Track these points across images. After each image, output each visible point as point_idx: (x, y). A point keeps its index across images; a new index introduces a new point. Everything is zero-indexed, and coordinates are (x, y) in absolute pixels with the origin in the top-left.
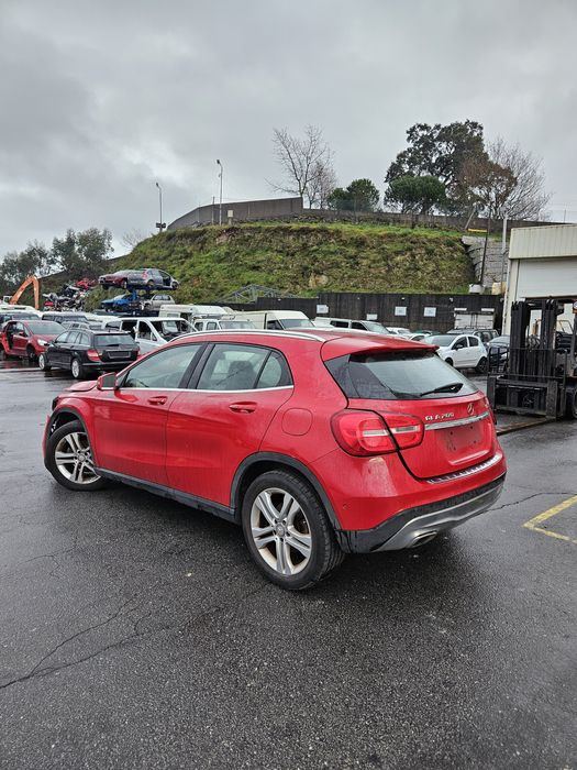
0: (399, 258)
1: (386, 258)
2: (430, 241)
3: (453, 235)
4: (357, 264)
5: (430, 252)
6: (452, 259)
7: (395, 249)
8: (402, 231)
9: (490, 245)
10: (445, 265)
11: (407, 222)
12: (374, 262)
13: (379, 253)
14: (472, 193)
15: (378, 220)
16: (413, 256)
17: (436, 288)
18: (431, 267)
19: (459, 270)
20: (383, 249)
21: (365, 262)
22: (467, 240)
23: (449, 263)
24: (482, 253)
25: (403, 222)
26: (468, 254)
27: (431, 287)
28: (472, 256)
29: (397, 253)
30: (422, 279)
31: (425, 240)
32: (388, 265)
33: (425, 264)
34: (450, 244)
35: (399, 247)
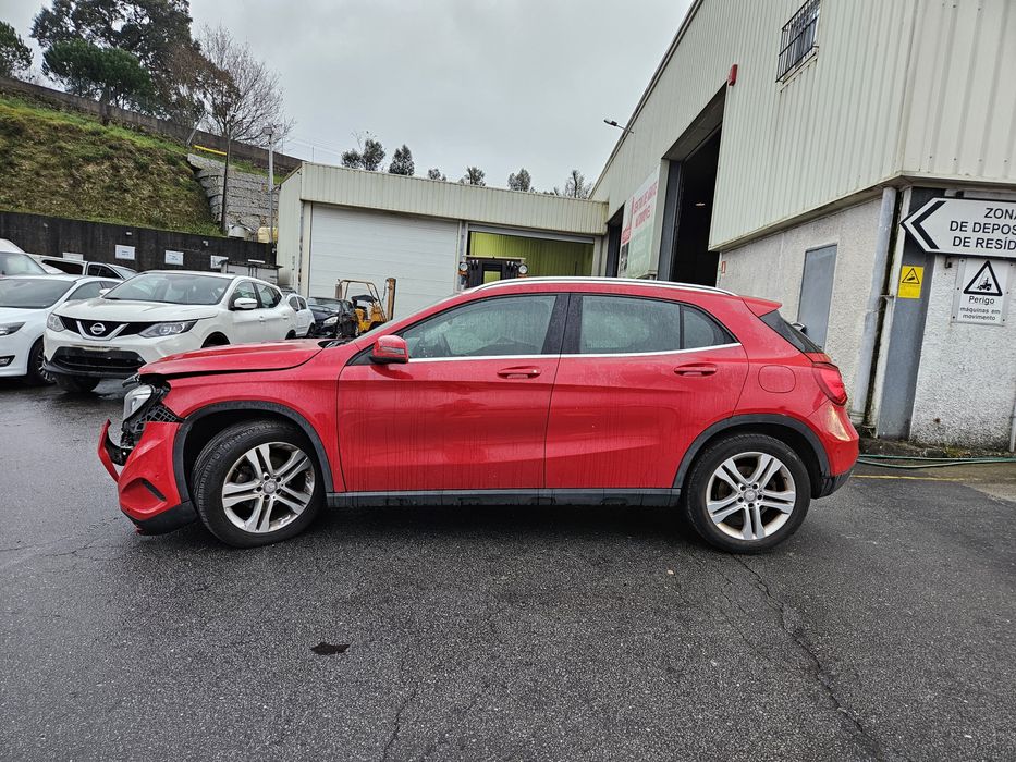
0: (91, 168)
1: (69, 164)
2: (139, 150)
3: (174, 150)
4: (12, 165)
5: (142, 168)
6: (177, 184)
7: (83, 152)
8: (90, 126)
9: (231, 175)
10: (168, 190)
11: (93, 114)
12: (45, 166)
13: (54, 154)
14: (178, 93)
15: (36, 97)
16: (116, 169)
17: (157, 222)
18: (146, 191)
19: (189, 202)
20: (61, 148)
21: (26, 164)
22: (195, 160)
23: (174, 190)
24: (221, 182)
25: (84, 111)
26: (198, 180)
27: (150, 220)
28: (205, 184)
29: (88, 160)
30: (134, 207)
31: (132, 148)
32: (72, 176)
33: (136, 185)
34: (171, 161)
35: (90, 151)
